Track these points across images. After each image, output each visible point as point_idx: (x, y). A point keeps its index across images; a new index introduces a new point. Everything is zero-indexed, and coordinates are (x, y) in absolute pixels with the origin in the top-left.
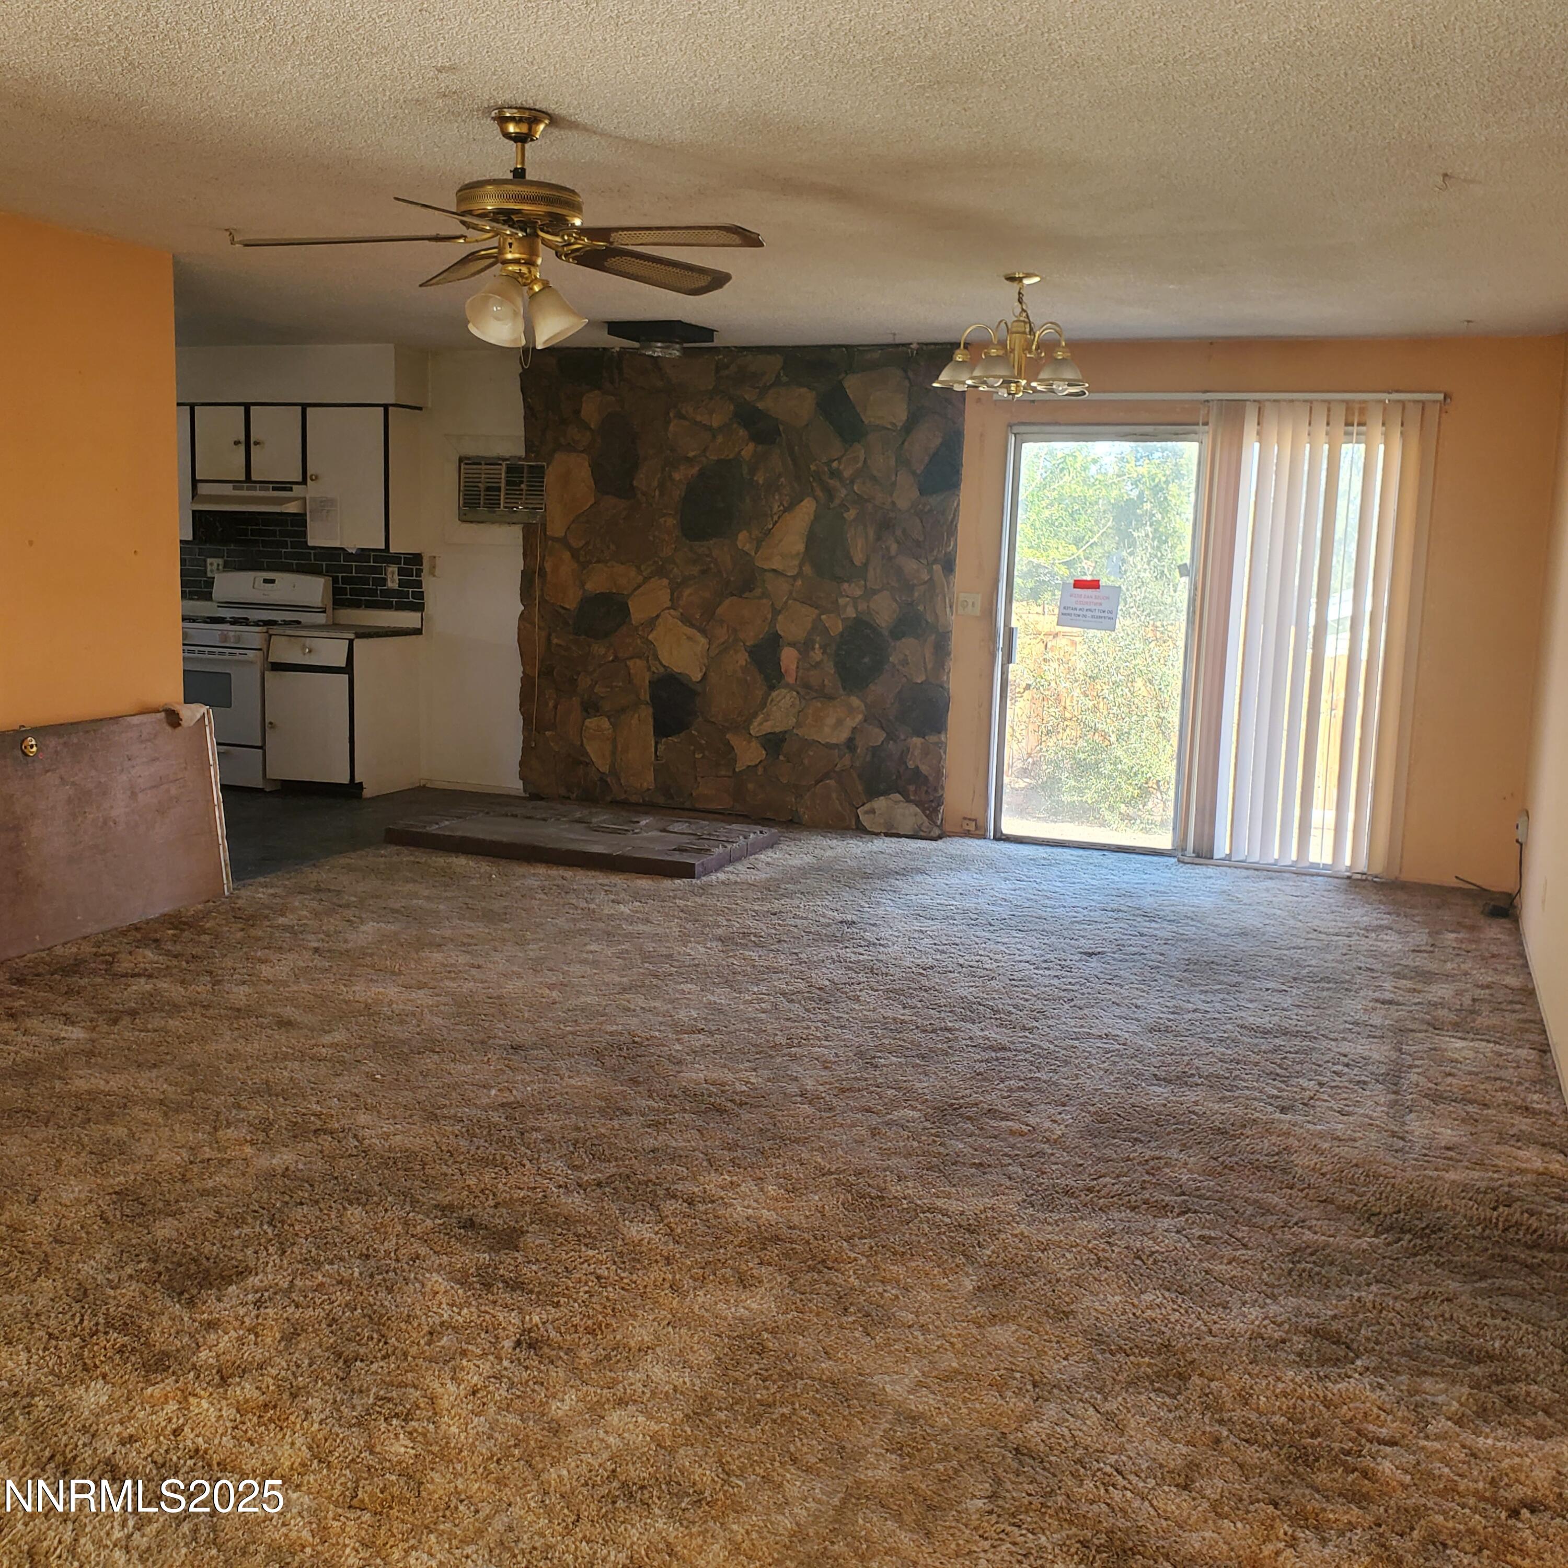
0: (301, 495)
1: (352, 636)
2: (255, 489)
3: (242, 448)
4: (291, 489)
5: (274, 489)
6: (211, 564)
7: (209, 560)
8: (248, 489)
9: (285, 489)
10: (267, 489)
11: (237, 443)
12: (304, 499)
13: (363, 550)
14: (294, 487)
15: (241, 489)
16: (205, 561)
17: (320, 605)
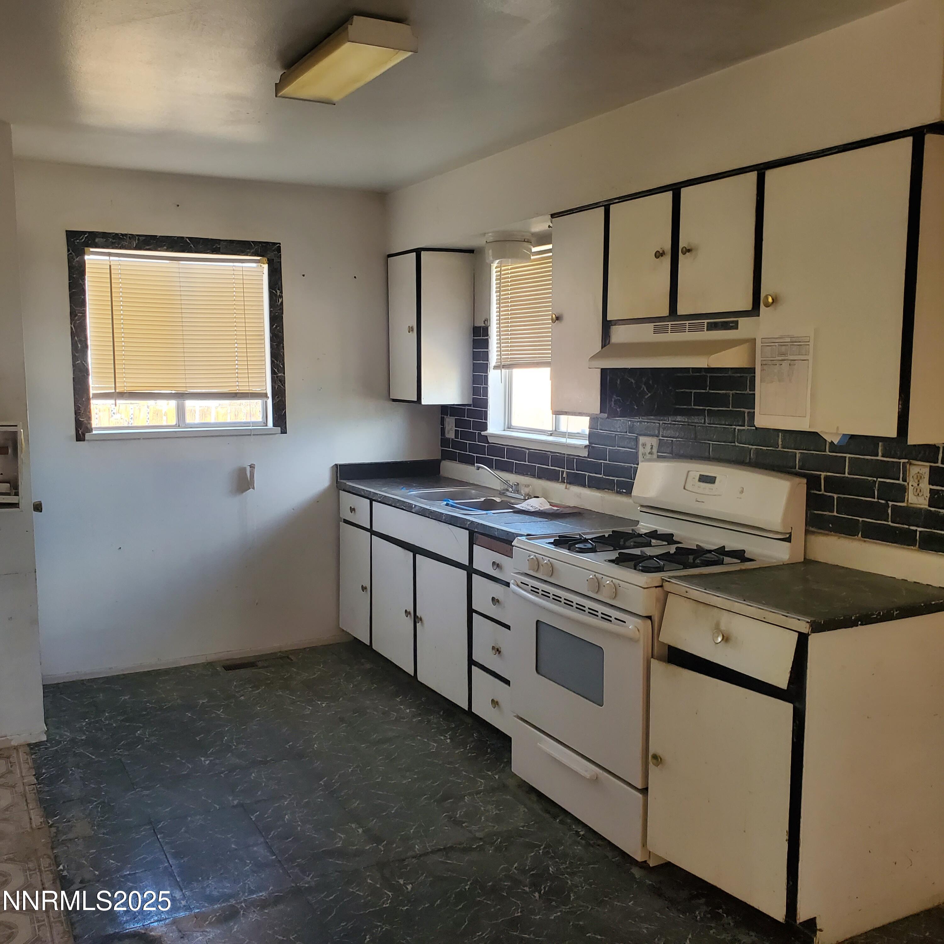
0: (750, 336)
1: (804, 628)
2: (682, 330)
3: (666, 262)
4: (735, 326)
5: (712, 327)
6: (644, 445)
7: (642, 439)
8: (675, 330)
9: (726, 326)
10: (698, 328)
11: (659, 255)
12: (753, 341)
13: (852, 437)
14: (742, 321)
15: (664, 330)
16: (636, 440)
17: (779, 528)
